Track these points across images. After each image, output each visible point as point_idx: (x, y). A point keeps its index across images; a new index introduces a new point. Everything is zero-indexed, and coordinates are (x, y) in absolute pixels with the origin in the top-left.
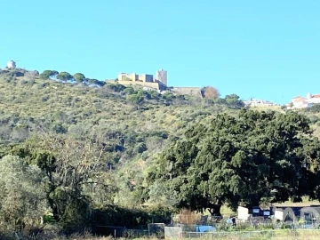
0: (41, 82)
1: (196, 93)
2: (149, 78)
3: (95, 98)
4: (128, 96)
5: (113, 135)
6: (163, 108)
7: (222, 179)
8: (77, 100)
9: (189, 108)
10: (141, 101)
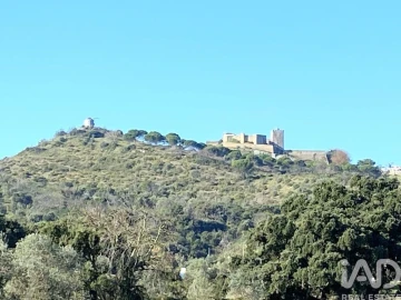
0: (126, 144)
1: (321, 157)
2: (262, 140)
3: (192, 164)
4: (233, 162)
5: (213, 211)
6: (277, 176)
7: (325, 265)
8: (170, 167)
9: (310, 177)
10: (249, 168)
